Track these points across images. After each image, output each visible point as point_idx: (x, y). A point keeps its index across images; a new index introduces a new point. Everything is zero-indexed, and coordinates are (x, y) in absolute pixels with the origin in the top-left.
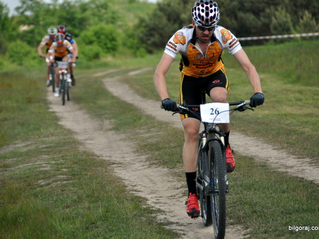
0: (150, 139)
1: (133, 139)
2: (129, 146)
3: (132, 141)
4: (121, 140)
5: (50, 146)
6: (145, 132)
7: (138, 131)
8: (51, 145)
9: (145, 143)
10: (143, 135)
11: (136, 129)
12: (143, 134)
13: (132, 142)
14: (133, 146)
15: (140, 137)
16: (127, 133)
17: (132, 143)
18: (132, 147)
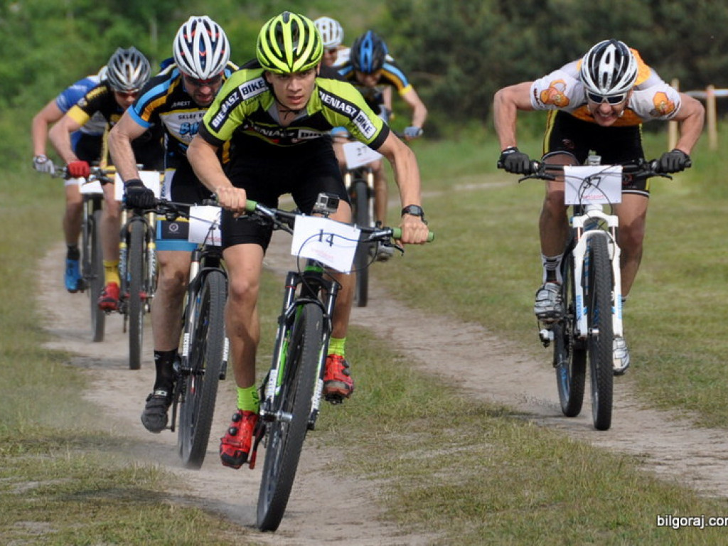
0: (444, 469)
1: (373, 468)
2: (362, 495)
3: (373, 474)
4: (328, 468)
5: (54, 486)
6: (421, 440)
7: (393, 435)
8: (56, 482)
9: (424, 486)
10: (412, 454)
11: (386, 428)
12: (413, 448)
13: (372, 479)
14: (375, 495)
15: (403, 462)
16: (351, 444)
17: (371, 483)
18: (372, 499)
